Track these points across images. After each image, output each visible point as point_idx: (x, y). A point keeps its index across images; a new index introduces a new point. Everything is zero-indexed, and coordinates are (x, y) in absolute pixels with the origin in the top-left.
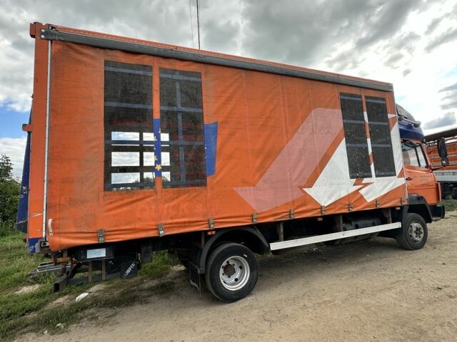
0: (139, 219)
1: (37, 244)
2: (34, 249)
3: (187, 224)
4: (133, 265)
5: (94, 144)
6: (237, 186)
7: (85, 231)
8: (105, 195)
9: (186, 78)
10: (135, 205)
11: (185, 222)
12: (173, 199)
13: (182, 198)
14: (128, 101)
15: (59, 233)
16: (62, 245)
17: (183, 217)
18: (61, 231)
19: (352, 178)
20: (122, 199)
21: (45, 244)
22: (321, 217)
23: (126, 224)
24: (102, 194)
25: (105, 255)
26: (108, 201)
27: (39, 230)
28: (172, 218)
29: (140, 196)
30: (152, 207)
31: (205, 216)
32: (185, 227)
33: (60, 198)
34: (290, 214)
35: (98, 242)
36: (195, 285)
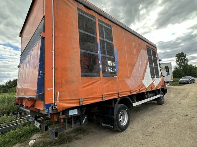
0: (96, 92)
1: (50, 107)
2: (49, 111)
3: (112, 95)
4: (86, 118)
5: (76, 50)
6: (125, 78)
7: (74, 99)
8: (82, 79)
9: (107, 27)
10: (93, 85)
11: (111, 94)
12: (106, 83)
13: (110, 82)
14: (88, 32)
15: (62, 100)
16: (64, 107)
17: (111, 91)
18: (63, 99)
19: (151, 77)
20: (89, 82)
21: (55, 107)
22: (145, 92)
23: (91, 95)
24: (80, 78)
25: (77, 113)
26: (83, 82)
27: (51, 99)
28: (107, 92)
29: (95, 81)
30: (100, 86)
31: (117, 91)
32: (111, 96)
33: (61, 79)
34: (139, 91)
35: (79, 105)
36: (107, 125)
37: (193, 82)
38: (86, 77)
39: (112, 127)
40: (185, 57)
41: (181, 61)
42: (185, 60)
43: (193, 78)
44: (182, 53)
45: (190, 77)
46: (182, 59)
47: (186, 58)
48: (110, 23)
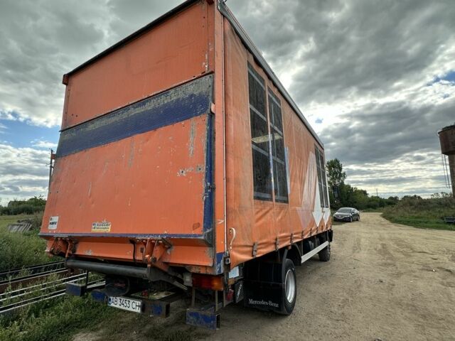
0: (269, 232)
1: (222, 261)
4: (241, 285)
7: (248, 244)
8: (254, 204)
9: (276, 102)
11: (284, 237)
12: (279, 213)
13: (282, 212)
15: (235, 246)
17: (284, 231)
18: (236, 243)
19: (321, 206)
20: (262, 210)
21: (228, 260)
22: (316, 235)
23: (264, 238)
24: (253, 201)
25: (238, 275)
26: (256, 211)
27: (222, 242)
28: (280, 232)
29: (268, 208)
31: (290, 231)
32: (284, 241)
33: (234, 202)
34: (311, 233)
35: (252, 258)
36: (263, 303)
37: (355, 218)
38: (259, 201)
39: (277, 305)
40: (341, 169)
41: (333, 176)
42: (341, 175)
43: (356, 211)
44: (337, 161)
45: (353, 209)
46: (335, 173)
47: (342, 172)
48: (279, 96)
